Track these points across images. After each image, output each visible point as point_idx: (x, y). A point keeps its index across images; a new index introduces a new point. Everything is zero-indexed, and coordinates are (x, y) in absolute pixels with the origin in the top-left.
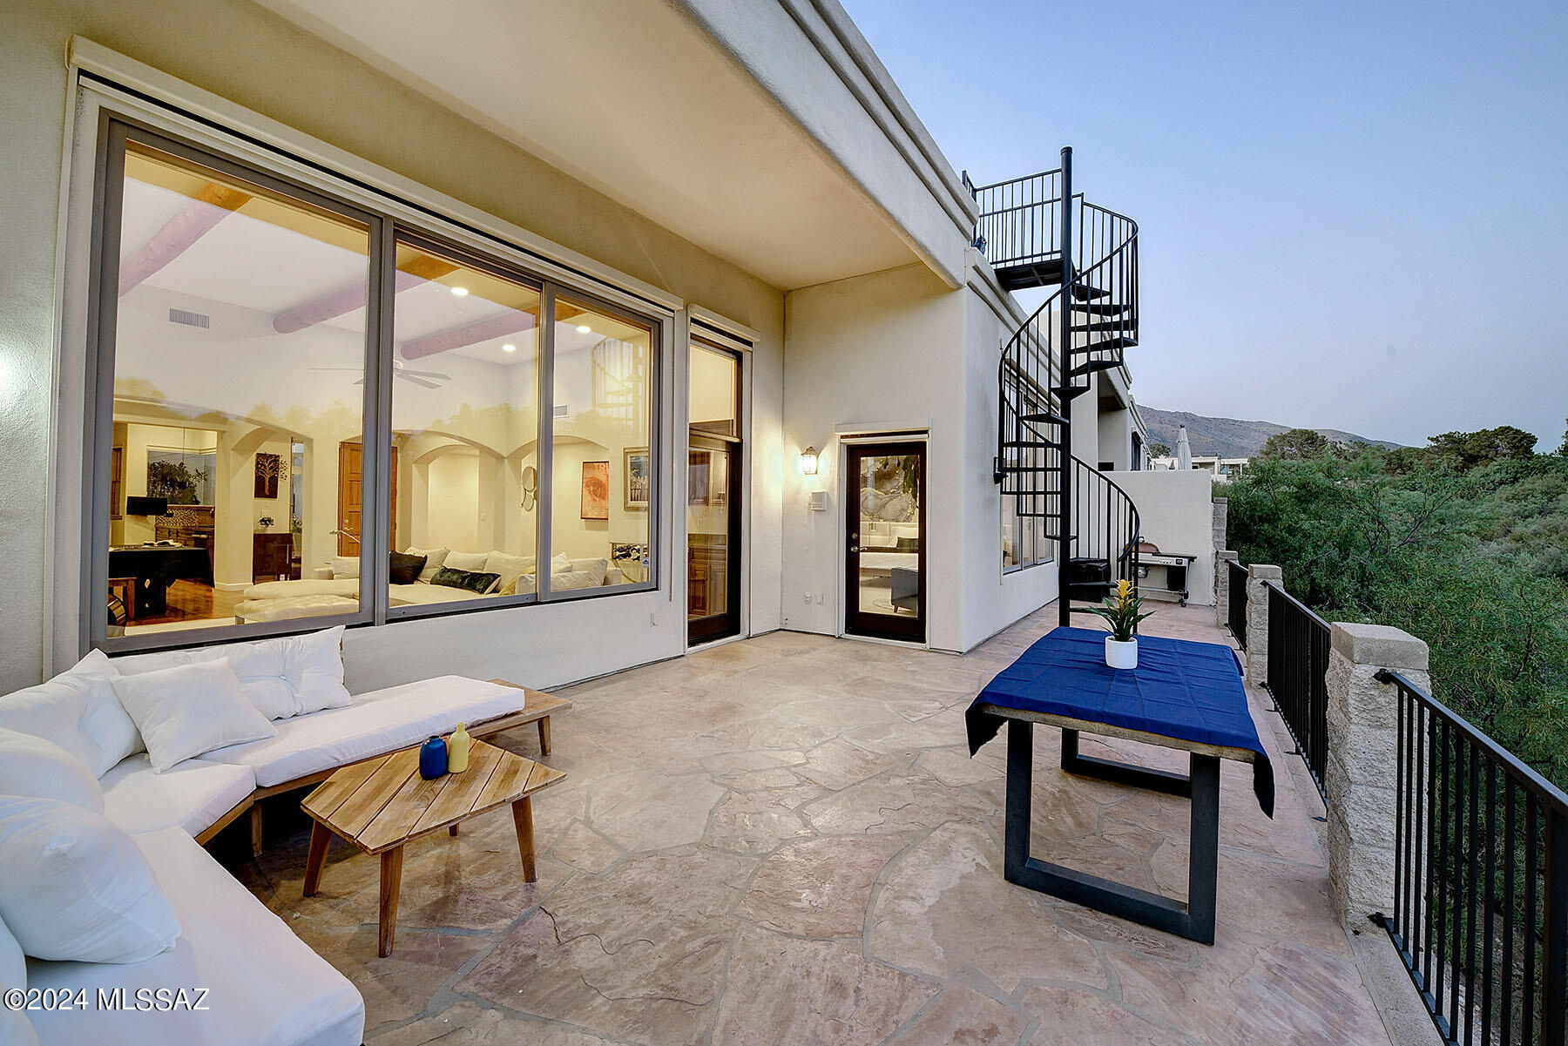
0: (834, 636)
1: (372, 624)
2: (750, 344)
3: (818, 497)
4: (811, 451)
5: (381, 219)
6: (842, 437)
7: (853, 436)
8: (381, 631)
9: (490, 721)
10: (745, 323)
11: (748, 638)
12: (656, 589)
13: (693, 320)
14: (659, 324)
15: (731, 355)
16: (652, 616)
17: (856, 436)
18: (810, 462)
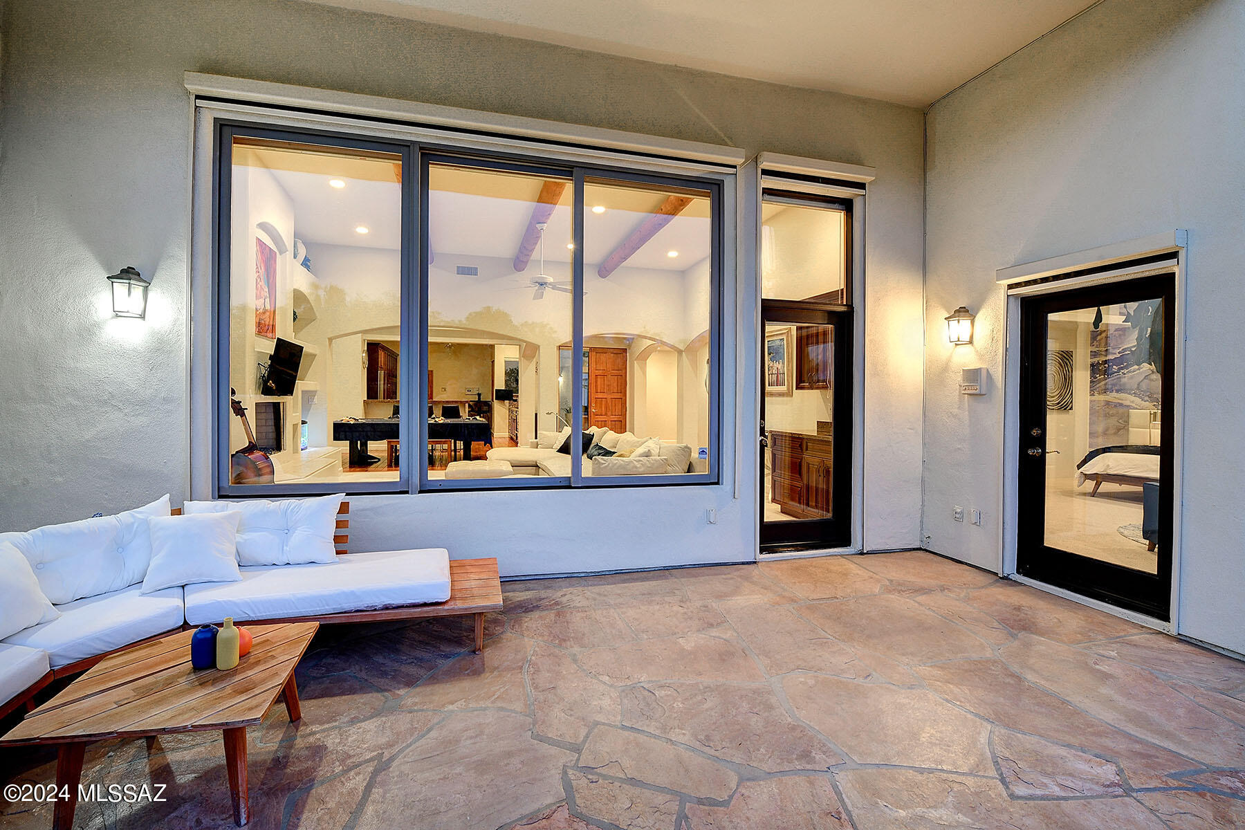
0: (996, 574)
1: (407, 492)
2: (861, 186)
3: (972, 376)
4: (965, 312)
5: (409, 146)
6: (1010, 287)
7: (1028, 283)
8: (414, 499)
9: (407, 607)
10: (852, 159)
11: (862, 554)
12: (717, 483)
13: (765, 172)
14: (719, 185)
15: (836, 206)
16: (708, 512)
17: (1035, 282)
18: (962, 328)
